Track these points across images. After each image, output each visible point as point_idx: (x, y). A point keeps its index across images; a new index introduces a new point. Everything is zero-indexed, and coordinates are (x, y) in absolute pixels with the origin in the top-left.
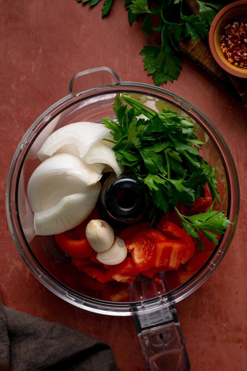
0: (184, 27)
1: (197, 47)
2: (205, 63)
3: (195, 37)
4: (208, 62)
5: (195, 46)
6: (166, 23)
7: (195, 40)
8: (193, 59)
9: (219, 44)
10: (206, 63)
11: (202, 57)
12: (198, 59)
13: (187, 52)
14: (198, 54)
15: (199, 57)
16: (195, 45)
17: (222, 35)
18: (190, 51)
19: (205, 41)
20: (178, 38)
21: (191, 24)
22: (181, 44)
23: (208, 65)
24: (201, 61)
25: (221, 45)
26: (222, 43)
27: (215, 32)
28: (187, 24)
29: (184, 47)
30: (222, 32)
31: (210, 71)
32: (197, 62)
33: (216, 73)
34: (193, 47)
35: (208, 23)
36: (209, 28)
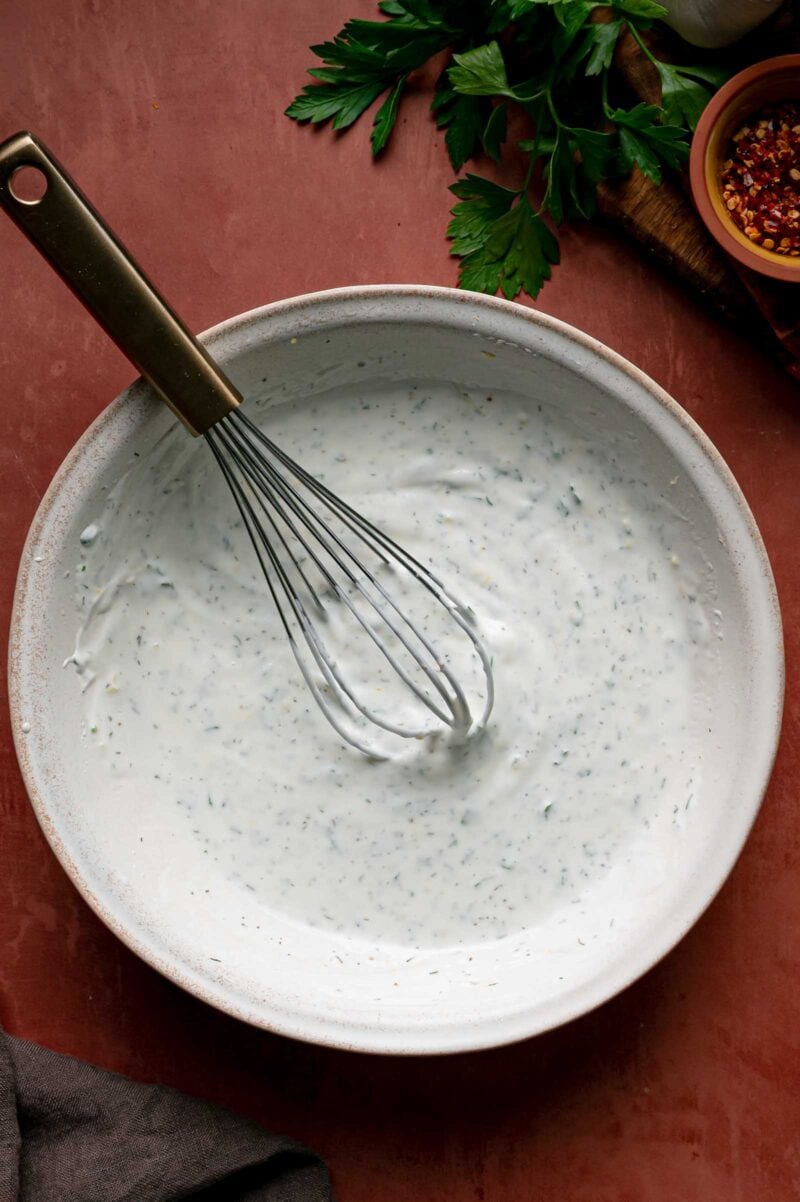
0: (615, 142)
1: (649, 198)
2: (673, 245)
3: (650, 169)
4: (683, 243)
5: (646, 196)
6: (562, 130)
7: (645, 176)
8: (638, 233)
9: (718, 186)
10: (678, 243)
11: (666, 228)
12: (654, 234)
13: (624, 214)
14: (653, 216)
15: (658, 227)
16: (643, 193)
17: (726, 159)
18: (628, 211)
19: (676, 182)
20: (595, 173)
21: (637, 134)
22: (601, 190)
23: (681, 252)
24: (662, 239)
25: (725, 190)
26: (725, 181)
28: (624, 135)
29: (611, 198)
30: (727, 149)
31: (688, 268)
32: (652, 240)
33: (705, 273)
34: (637, 200)
35: (686, 125)
36: (689, 138)
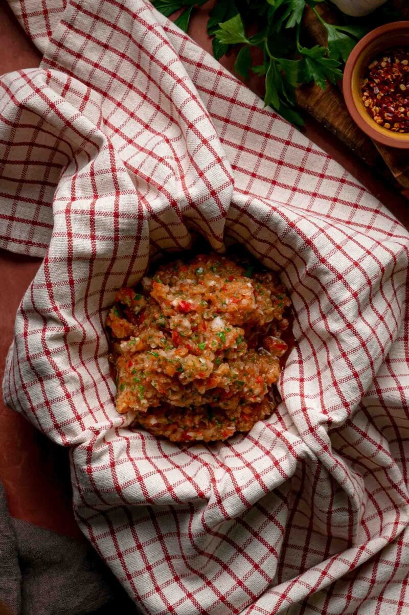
0: (303, 65)
1: (323, 98)
2: (336, 124)
3: (320, 81)
4: (342, 123)
5: (321, 96)
6: (273, 60)
7: (320, 86)
8: (317, 117)
9: (359, 92)
10: (338, 123)
11: (332, 115)
12: (326, 118)
13: (308, 106)
14: (325, 111)
15: (328, 114)
16: (320, 94)
17: (364, 78)
18: (312, 104)
19: (336, 89)
20: (295, 84)
21: (314, 62)
22: (298, 93)
23: (341, 128)
24: (330, 121)
25: (363, 95)
26: (363, 91)
27: (353, 74)
28: (307, 61)
29: (303, 98)
30: (365, 73)
31: (345, 137)
32: (324, 121)
33: (354, 140)
34: (317, 98)
35: (341, 60)
36: (342, 68)
